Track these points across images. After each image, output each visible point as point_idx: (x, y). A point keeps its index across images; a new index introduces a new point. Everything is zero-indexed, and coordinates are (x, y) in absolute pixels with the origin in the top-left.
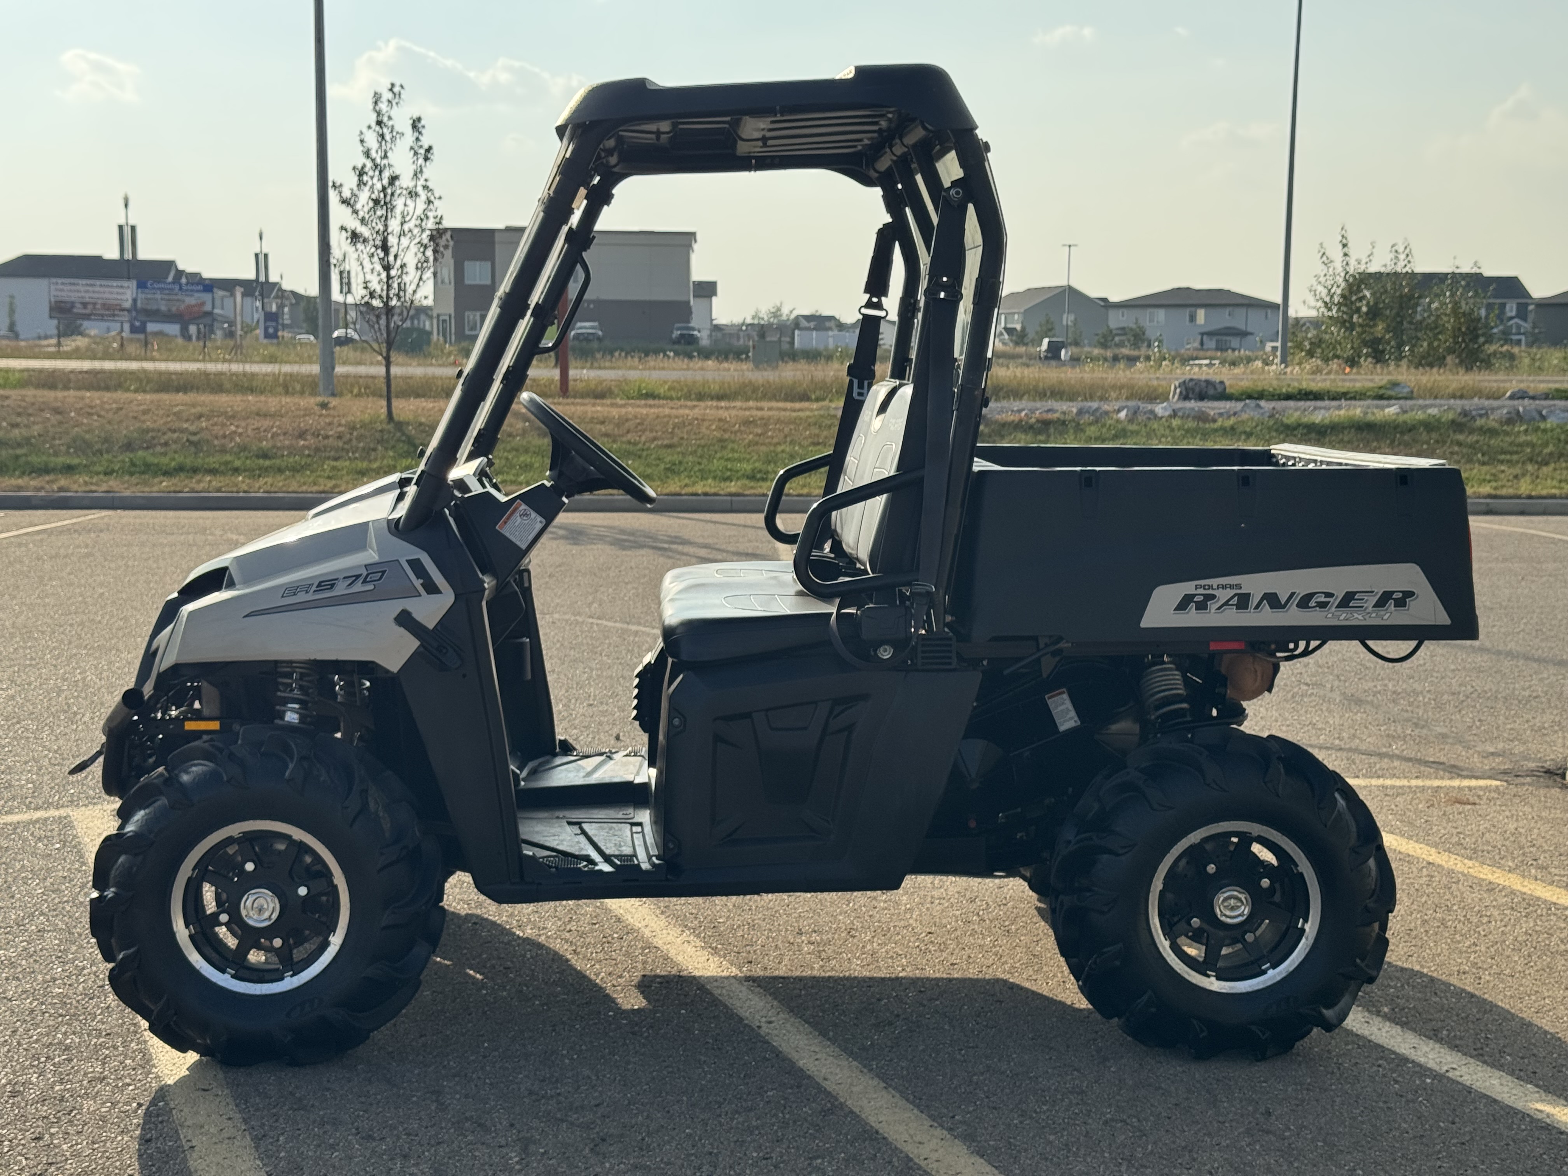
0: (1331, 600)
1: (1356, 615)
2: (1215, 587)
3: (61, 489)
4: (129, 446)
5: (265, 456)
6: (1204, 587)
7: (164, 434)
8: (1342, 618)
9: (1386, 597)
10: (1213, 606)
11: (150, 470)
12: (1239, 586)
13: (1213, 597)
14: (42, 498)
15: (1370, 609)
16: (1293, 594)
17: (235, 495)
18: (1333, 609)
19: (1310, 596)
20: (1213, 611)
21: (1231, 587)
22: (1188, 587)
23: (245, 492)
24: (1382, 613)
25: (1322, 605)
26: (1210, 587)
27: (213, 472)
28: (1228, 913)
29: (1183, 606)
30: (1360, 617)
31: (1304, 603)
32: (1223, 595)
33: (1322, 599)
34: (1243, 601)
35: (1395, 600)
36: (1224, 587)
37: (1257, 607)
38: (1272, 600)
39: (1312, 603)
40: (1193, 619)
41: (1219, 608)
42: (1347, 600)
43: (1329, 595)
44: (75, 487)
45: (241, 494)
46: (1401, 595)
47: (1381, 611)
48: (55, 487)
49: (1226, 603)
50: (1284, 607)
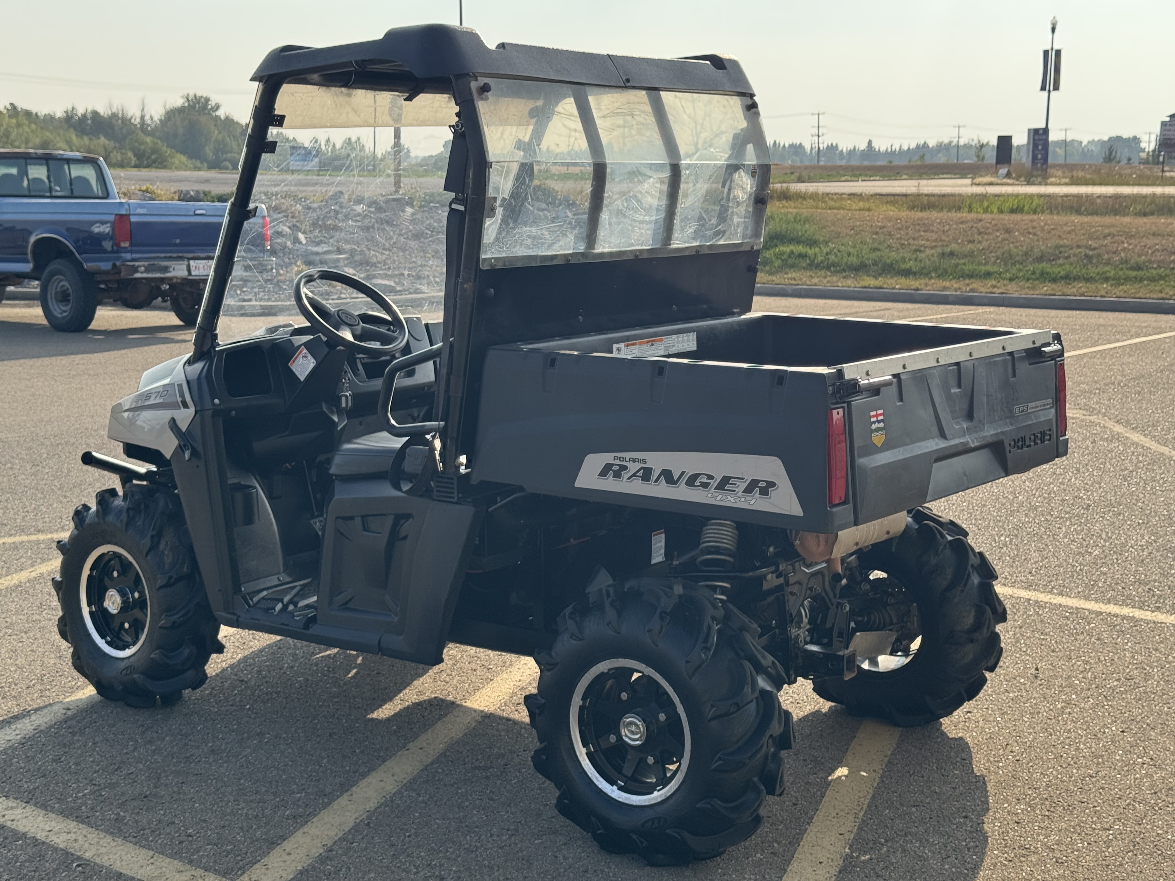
0: (711, 481)
1: (729, 498)
2: (627, 460)
3: (972, 291)
4: (1040, 259)
5: (1138, 268)
6: (619, 459)
7: (1072, 249)
8: (718, 498)
9: (754, 484)
10: (625, 475)
11: (1044, 277)
12: (644, 461)
13: (625, 468)
14: (956, 296)
15: (740, 494)
16: (683, 473)
17: (1093, 298)
18: (713, 490)
19: (695, 477)
20: (625, 480)
21: (640, 461)
22: (608, 458)
23: (1102, 296)
24: (750, 498)
25: (705, 485)
26: (624, 459)
27: (1089, 280)
28: (628, 734)
29: (604, 473)
30: (732, 500)
31: (691, 482)
32: (633, 467)
33: (705, 480)
34: (646, 474)
35: (760, 487)
36: (634, 460)
37: (656, 481)
38: (667, 476)
39: (697, 483)
40: (610, 485)
41: (629, 478)
42: (724, 483)
43: (710, 477)
44: (983, 290)
45: (1098, 299)
46: (765, 484)
47: (749, 497)
48: (968, 289)
49: (634, 475)
50: (675, 483)
